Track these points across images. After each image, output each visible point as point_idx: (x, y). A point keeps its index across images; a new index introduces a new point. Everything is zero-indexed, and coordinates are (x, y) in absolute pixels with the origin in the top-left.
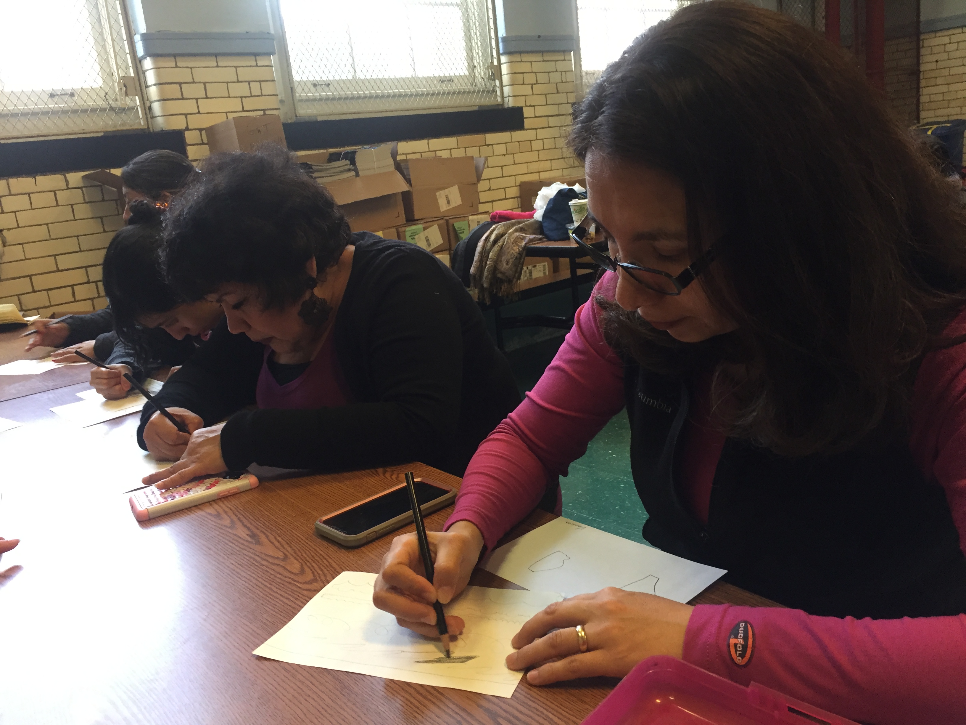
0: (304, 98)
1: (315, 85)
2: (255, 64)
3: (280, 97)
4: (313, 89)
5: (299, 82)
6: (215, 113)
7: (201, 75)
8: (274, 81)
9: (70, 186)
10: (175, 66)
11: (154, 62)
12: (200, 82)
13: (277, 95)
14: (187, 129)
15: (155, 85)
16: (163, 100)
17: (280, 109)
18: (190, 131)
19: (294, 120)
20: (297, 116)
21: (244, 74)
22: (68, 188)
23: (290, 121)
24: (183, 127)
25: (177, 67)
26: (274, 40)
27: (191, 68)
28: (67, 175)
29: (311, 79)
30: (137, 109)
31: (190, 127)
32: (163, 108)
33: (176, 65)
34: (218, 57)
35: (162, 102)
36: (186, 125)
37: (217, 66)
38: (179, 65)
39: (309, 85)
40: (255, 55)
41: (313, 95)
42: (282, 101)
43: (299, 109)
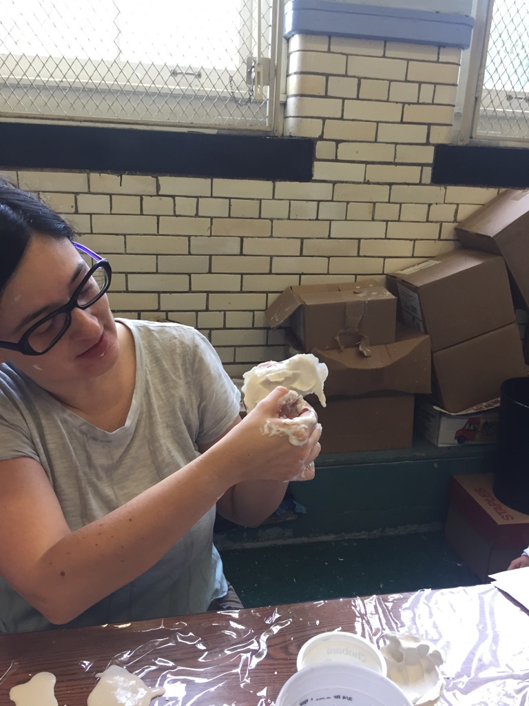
0: (490, 114)
1: (509, 98)
2: (436, 59)
3: (456, 110)
4: (506, 103)
5: (489, 92)
6: (363, 121)
7: (359, 66)
8: (455, 85)
9: (160, 193)
10: (326, 50)
11: (304, 42)
12: (354, 77)
13: (454, 106)
14: (321, 138)
15: (295, 73)
16: (301, 95)
17: (451, 125)
18: (324, 142)
19: (466, 142)
20: (471, 138)
21: (418, 70)
22: (158, 195)
23: (460, 144)
24: (317, 135)
25: (329, 51)
26: (472, 27)
27: (347, 55)
28: (159, 178)
29: (508, 88)
30: (266, 103)
31: (325, 137)
32: (299, 107)
33: (329, 48)
34: (388, 44)
35: (298, 98)
36: (320, 133)
37: (384, 56)
38: (333, 49)
39: (503, 97)
40: (440, 46)
41: (504, 111)
42: (458, 115)
43: (478, 128)
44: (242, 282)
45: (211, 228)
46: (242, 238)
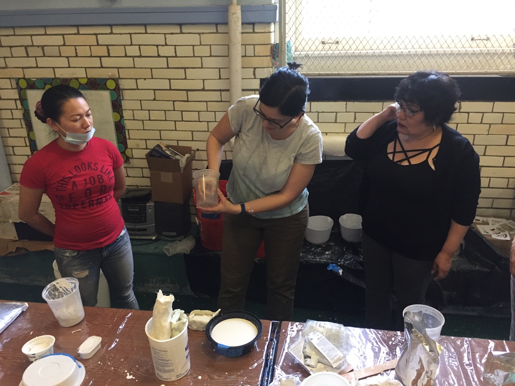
44: (504, 161)
45: (489, 130)
46: (508, 136)
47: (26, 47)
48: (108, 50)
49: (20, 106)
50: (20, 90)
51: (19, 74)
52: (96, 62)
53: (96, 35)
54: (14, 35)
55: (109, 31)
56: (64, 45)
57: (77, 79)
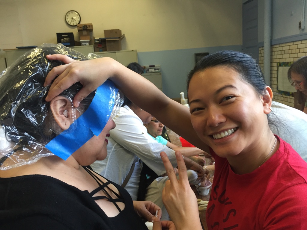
47: (281, 51)
48: (300, 50)
49: (277, 73)
50: (278, 67)
51: (278, 61)
52: (295, 55)
53: (297, 44)
54: (279, 47)
55: (301, 43)
56: (289, 49)
57: (291, 62)
